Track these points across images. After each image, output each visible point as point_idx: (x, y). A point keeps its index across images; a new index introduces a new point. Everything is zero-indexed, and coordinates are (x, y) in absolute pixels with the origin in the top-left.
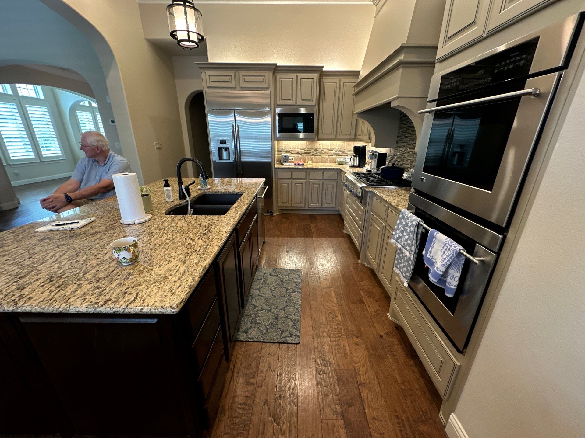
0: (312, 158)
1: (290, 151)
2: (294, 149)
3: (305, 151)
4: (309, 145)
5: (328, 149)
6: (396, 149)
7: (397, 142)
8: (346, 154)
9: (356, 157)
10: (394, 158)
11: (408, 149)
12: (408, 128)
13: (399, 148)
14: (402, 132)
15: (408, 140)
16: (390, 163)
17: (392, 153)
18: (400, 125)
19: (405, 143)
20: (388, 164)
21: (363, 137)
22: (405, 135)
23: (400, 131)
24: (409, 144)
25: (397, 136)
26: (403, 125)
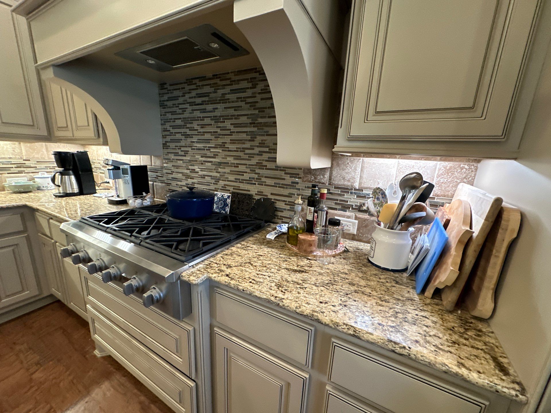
6: (166, 157)
7: (165, 146)
8: (33, 170)
9: (69, 175)
10: (166, 173)
11: (198, 157)
12: (188, 121)
13: (172, 156)
14: (174, 127)
15: (194, 142)
16: (158, 182)
17: (157, 164)
18: (163, 115)
19: (186, 147)
20: (153, 184)
21: (75, 132)
22: (181, 133)
23: (167, 126)
24: (199, 149)
25: (163, 135)
26: (172, 115)
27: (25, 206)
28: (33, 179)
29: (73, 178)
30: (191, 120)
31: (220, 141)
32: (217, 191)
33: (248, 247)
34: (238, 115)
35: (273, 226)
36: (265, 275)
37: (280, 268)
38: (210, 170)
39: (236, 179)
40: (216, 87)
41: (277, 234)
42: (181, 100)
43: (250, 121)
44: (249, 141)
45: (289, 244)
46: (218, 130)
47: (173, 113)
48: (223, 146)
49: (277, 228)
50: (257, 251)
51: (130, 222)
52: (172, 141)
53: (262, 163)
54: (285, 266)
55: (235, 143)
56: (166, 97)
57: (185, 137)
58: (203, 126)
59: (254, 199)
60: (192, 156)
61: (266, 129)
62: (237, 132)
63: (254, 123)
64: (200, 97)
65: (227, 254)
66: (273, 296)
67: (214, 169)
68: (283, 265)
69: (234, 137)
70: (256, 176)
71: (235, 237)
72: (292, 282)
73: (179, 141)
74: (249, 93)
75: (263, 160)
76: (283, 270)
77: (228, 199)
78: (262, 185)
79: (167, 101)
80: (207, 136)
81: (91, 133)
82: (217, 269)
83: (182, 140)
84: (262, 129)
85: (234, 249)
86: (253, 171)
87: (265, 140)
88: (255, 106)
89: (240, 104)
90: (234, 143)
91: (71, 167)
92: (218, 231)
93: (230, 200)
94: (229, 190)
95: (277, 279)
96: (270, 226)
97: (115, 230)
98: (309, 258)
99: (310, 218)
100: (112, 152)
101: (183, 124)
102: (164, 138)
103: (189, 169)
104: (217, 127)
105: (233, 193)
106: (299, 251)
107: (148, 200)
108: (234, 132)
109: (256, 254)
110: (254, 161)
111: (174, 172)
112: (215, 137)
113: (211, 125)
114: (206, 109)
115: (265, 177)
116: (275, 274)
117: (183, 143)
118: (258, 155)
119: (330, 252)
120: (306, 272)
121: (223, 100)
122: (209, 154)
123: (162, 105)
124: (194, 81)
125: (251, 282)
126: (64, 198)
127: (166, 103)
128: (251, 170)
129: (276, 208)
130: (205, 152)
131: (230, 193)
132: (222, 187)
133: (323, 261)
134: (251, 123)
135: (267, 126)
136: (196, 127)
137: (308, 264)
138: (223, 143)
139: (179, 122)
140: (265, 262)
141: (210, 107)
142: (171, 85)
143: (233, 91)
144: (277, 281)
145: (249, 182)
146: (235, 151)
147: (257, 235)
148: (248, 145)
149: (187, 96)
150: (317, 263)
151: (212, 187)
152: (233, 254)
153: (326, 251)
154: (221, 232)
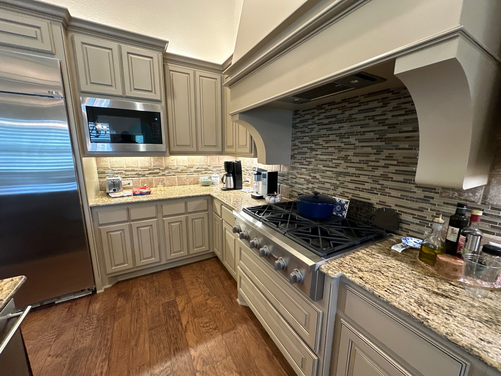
0: (163, 180)
1: (124, 172)
2: (130, 169)
3: (149, 170)
4: (156, 161)
5: (186, 166)
6: (293, 165)
7: (293, 157)
8: (210, 172)
9: (230, 176)
10: (291, 178)
11: (321, 167)
12: (315, 137)
13: (298, 165)
14: (302, 143)
15: (318, 154)
16: (284, 184)
17: (284, 171)
18: (294, 134)
19: (311, 158)
20: (280, 185)
21: (237, 149)
22: (308, 147)
23: (297, 142)
24: (322, 160)
25: (292, 149)
26: (301, 133)
27: (209, 195)
28: (210, 178)
29: (232, 178)
30: (317, 137)
31: (343, 154)
32: (335, 196)
33: (374, 255)
34: (364, 132)
35: (397, 237)
36: (400, 288)
37: (416, 286)
38: (331, 178)
39: (355, 187)
40: (344, 109)
41: (404, 247)
42: (310, 122)
43: (377, 136)
44: (375, 154)
45: (422, 261)
46: (342, 145)
47: (302, 132)
48: (345, 159)
49: (403, 241)
50: (385, 261)
51: (273, 216)
52: (299, 153)
53: (387, 175)
54: (422, 285)
55: (358, 156)
56: (298, 120)
57: (310, 151)
58: (327, 142)
59: (375, 208)
60: (315, 166)
61: (395, 143)
62: (361, 146)
63: (382, 138)
64: (328, 118)
65: (354, 258)
66: (414, 312)
67: (335, 178)
68: (419, 283)
69: (357, 151)
70: (379, 187)
71: (359, 242)
72: (435, 305)
73: (305, 153)
74: (379, 111)
75: (389, 172)
76: (421, 289)
77: (345, 205)
78: (386, 195)
79: (299, 123)
80: (331, 150)
81: (247, 150)
82: (349, 270)
83: (307, 152)
84: (391, 144)
85: (360, 254)
86: (376, 182)
87: (393, 154)
88: (384, 122)
89: (367, 121)
90: (356, 156)
91: (232, 171)
92: (343, 235)
93: (348, 206)
94: (348, 197)
95: (415, 296)
96: (392, 237)
97: (265, 221)
98: (453, 283)
99: (452, 238)
100: (259, 162)
101: (310, 140)
102: (292, 151)
103: (311, 176)
104: (341, 142)
105: (352, 200)
106: (438, 273)
107: (278, 198)
108: (358, 146)
109: (385, 264)
110: (378, 172)
111: (297, 177)
112: (338, 151)
113: (336, 140)
114: (332, 128)
115: (390, 188)
116: (411, 290)
117: (308, 155)
118: (383, 167)
119: (485, 284)
120: (451, 299)
121: (350, 119)
122: (330, 164)
123: (294, 126)
124: (324, 107)
125: (386, 291)
126: (227, 191)
127: (297, 125)
128: (373, 181)
129: (401, 219)
130: (327, 163)
131: (348, 199)
132: (341, 193)
133: (475, 292)
134: (377, 139)
135: (397, 141)
136: (321, 142)
137: (453, 290)
138: (345, 155)
139: (306, 139)
140: (397, 274)
141: (336, 126)
142: (303, 111)
143: (361, 112)
144: (416, 298)
145: (371, 191)
146: (358, 163)
147: (380, 245)
148: (373, 158)
149: (316, 118)
150: (465, 292)
151: (331, 192)
152: (360, 258)
153: (478, 281)
154: (345, 236)
